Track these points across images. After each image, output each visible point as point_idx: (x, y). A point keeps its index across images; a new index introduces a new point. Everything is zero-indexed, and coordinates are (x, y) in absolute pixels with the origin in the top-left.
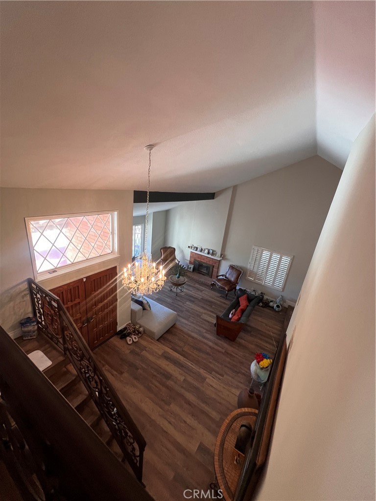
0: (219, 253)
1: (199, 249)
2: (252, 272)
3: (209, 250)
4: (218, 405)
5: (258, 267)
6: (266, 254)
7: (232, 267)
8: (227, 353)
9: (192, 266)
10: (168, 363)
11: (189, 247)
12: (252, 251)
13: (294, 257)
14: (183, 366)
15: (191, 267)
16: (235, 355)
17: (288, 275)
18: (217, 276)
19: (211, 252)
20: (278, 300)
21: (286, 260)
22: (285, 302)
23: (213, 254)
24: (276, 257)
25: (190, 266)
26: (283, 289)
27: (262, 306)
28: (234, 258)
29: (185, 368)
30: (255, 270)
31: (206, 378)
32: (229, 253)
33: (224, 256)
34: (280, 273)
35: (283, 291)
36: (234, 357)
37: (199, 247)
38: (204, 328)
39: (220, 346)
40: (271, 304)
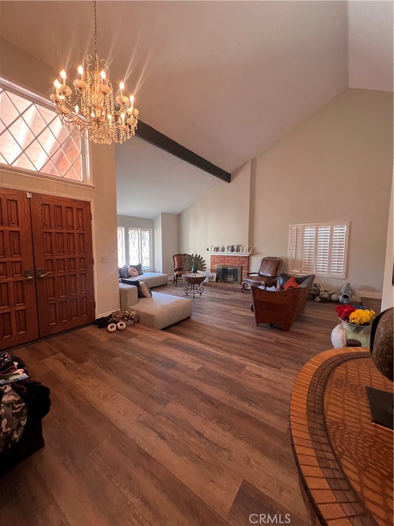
0: (246, 247)
1: (220, 249)
2: (294, 261)
3: (233, 246)
4: (278, 403)
5: (302, 252)
6: (309, 231)
7: (265, 261)
8: (278, 343)
9: (215, 275)
10: (171, 349)
11: (208, 250)
12: (290, 231)
13: (351, 223)
14: (198, 353)
15: (213, 277)
16: (294, 345)
17: (348, 251)
18: (248, 274)
19: (235, 248)
20: (343, 291)
21: (341, 231)
22: (353, 293)
23: (238, 250)
24: (324, 231)
25: (212, 275)
26: (347, 274)
27: (320, 302)
28: (268, 250)
29: (203, 354)
30: (299, 257)
31: (245, 366)
32: (259, 245)
33: (253, 251)
34: (336, 252)
35: (347, 277)
36: (295, 346)
37: (220, 247)
38: (235, 321)
39: (265, 337)
40: (334, 297)
